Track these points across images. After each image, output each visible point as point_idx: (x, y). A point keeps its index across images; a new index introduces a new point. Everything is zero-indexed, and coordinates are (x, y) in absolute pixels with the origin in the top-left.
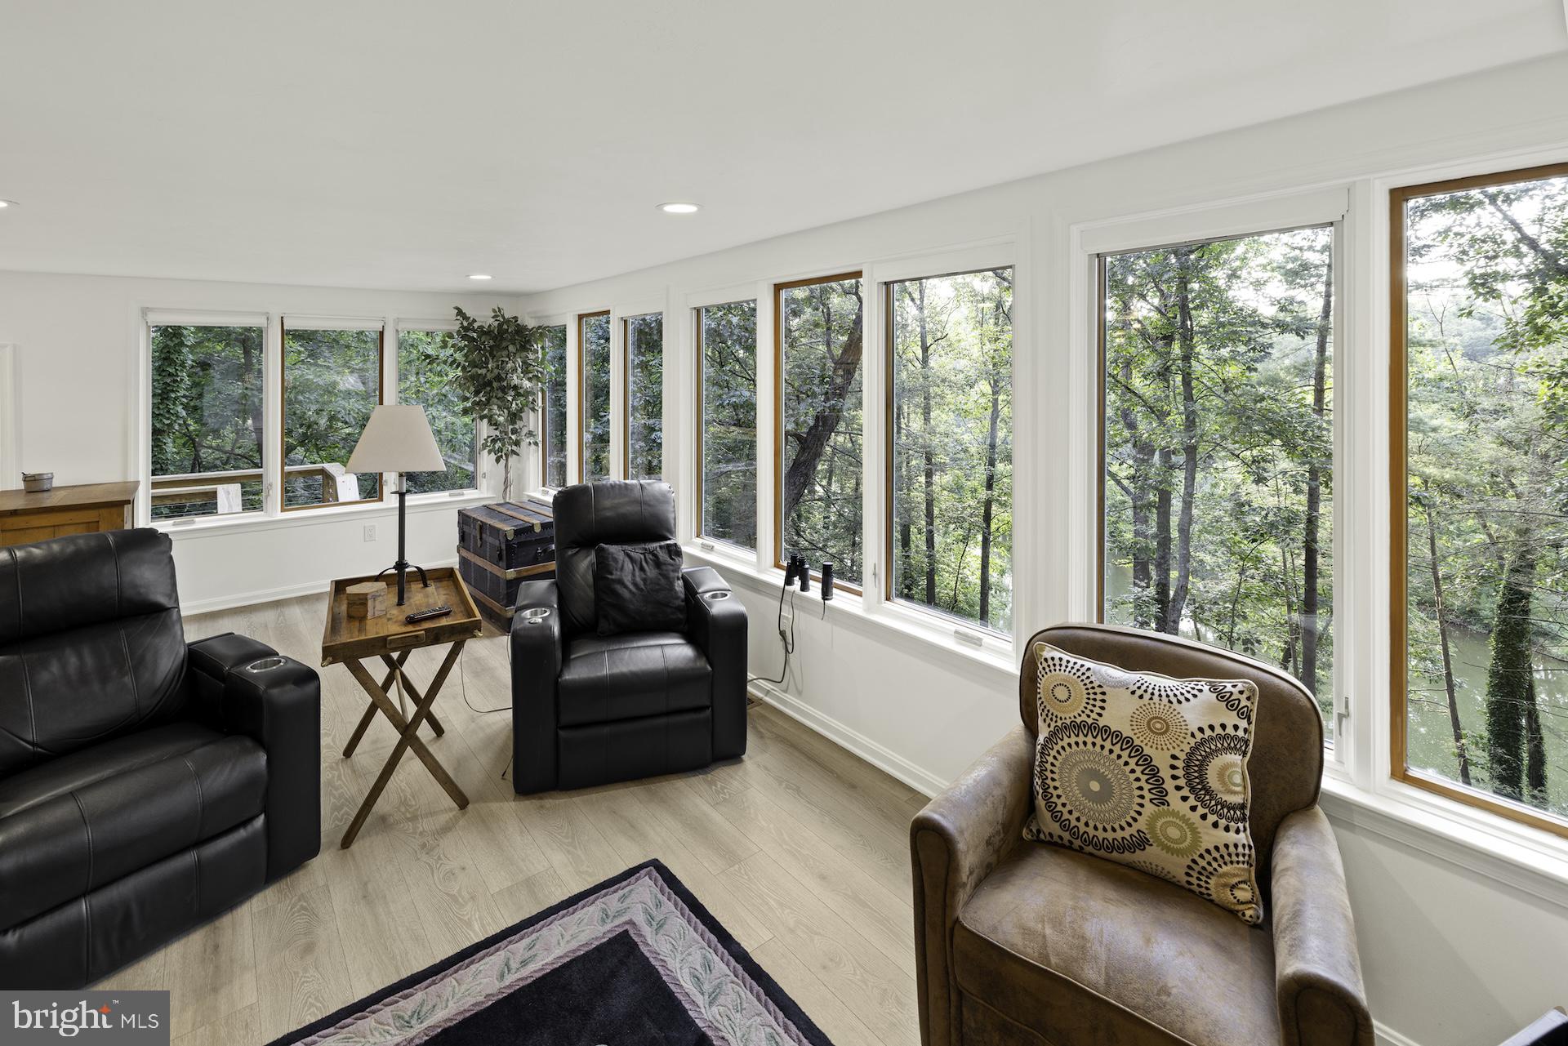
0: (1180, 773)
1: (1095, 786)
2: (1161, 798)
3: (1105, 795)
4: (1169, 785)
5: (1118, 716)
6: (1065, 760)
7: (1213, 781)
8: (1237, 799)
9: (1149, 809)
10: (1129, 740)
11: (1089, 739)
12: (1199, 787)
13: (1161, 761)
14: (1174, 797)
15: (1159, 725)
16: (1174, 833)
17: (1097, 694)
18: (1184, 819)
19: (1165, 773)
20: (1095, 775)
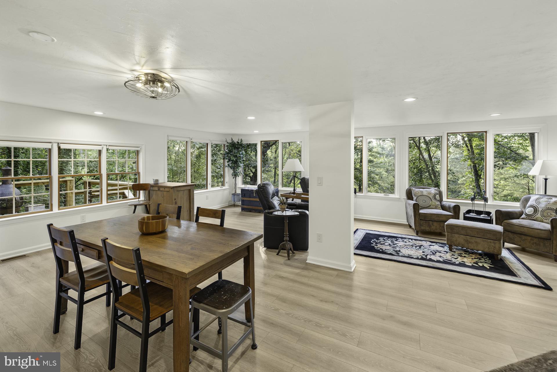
0: (433, 198)
1: (424, 201)
2: (432, 201)
3: (426, 202)
4: (432, 199)
5: (425, 193)
6: (420, 200)
7: (436, 198)
8: (439, 199)
9: (431, 202)
10: (427, 196)
11: (422, 197)
12: (435, 199)
13: (431, 197)
14: (433, 200)
15: (430, 193)
16: (433, 204)
17: (422, 192)
18: (434, 202)
19: (432, 198)
20: (424, 200)
